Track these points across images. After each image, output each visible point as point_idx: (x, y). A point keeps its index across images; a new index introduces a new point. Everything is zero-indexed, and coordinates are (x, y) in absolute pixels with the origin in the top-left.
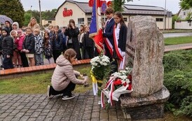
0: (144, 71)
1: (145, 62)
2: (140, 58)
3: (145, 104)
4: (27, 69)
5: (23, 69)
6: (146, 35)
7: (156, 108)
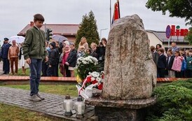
0: (114, 70)
1: (115, 59)
2: (110, 55)
3: (110, 106)
4: (69, 79)
5: (66, 79)
6: (117, 31)
7: (127, 115)
